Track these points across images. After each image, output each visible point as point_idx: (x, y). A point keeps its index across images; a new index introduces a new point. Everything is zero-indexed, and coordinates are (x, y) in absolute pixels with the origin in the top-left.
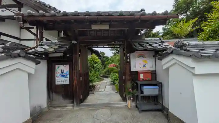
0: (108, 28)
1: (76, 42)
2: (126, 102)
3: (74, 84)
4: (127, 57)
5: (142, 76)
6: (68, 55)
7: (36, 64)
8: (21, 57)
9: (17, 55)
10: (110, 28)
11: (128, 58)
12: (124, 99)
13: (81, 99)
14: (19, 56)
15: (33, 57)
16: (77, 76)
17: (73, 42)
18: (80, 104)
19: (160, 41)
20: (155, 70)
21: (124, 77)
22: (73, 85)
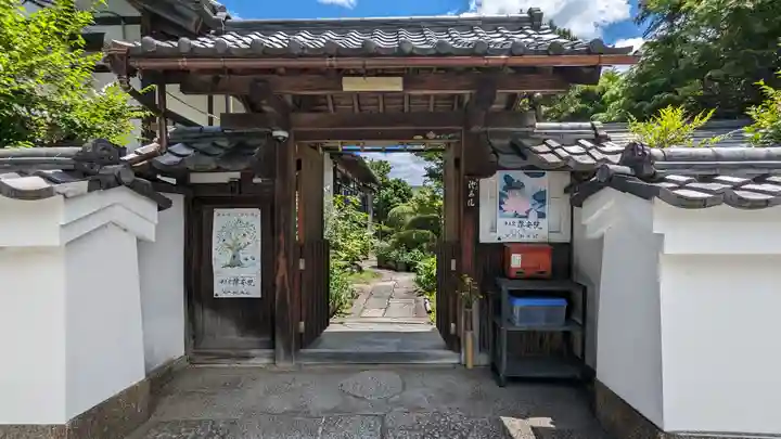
0: (399, 88)
1: (285, 134)
2: (459, 351)
3: (278, 282)
4: (468, 191)
5: (516, 261)
6: (257, 180)
7: (160, 209)
8: (123, 187)
9: (112, 179)
10: (405, 88)
11: (471, 194)
12: (453, 342)
13: (301, 334)
14: (118, 182)
15: (147, 185)
16: (286, 256)
17: (275, 133)
18: (297, 350)
19: (593, 136)
20: (568, 240)
21: (453, 262)
22: (274, 285)
